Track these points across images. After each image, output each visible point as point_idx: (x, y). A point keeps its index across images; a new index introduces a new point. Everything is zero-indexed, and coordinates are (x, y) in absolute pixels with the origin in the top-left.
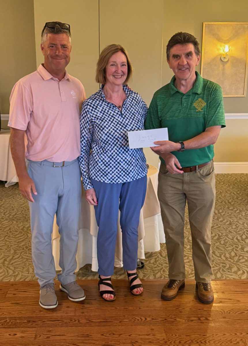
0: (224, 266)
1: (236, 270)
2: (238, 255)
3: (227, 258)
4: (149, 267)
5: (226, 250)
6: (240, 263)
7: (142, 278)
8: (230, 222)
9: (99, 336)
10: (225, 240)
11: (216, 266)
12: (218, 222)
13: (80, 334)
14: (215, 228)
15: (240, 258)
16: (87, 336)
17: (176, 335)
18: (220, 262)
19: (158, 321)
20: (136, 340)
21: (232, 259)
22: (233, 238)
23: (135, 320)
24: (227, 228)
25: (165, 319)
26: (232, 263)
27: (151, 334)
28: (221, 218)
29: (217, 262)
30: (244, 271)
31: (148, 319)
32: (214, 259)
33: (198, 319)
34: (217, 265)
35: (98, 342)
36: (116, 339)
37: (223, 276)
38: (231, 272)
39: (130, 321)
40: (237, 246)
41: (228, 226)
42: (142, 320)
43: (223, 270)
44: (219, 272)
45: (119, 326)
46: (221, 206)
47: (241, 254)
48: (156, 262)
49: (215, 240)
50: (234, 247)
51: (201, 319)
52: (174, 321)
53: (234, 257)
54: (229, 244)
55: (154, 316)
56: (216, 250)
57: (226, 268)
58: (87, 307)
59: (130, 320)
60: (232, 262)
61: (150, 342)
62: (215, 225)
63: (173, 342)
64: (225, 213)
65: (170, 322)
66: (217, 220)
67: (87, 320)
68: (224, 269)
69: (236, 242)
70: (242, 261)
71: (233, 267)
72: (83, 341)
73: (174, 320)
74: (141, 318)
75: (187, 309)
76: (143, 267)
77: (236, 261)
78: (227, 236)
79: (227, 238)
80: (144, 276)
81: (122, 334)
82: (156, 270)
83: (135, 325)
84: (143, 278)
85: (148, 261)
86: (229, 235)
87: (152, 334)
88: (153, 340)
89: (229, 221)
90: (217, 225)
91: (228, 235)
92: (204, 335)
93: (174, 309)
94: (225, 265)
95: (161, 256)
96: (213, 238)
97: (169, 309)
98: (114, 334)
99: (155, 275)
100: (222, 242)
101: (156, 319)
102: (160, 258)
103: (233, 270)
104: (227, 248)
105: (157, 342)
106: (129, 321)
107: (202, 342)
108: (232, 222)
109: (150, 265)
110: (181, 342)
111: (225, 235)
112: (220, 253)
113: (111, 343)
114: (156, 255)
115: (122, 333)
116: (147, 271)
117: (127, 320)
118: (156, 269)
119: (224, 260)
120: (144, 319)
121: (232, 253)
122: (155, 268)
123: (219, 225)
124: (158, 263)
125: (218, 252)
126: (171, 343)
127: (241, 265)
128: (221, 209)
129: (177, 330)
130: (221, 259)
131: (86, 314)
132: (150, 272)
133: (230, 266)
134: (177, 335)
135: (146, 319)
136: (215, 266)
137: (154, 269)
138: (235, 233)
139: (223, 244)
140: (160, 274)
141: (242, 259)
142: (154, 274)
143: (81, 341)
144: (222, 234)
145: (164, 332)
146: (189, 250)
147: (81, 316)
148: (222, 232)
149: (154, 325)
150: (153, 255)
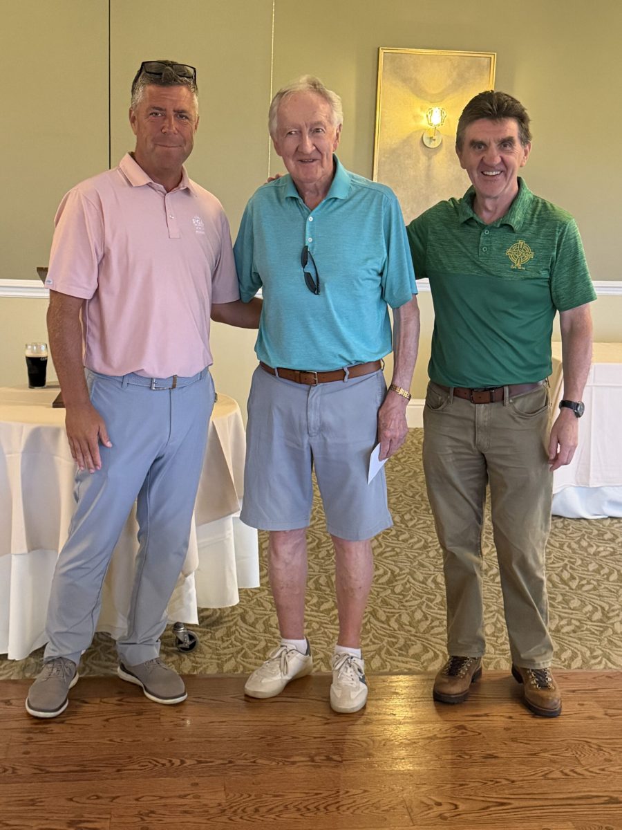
0: (393, 643)
1: (417, 651)
2: (430, 618)
3: (401, 626)
4: (209, 647)
5: (403, 606)
6: (432, 635)
7: (189, 672)
8: (425, 541)
9: (63, 802)
10: (406, 584)
11: (374, 643)
12: (396, 542)
13: (13, 799)
14: (386, 558)
15: (433, 624)
16: (31, 803)
17: (250, 796)
18: (384, 634)
19: (211, 766)
20: (152, 809)
21: (414, 627)
22: (426, 579)
23: (156, 765)
24: (415, 557)
25: (230, 762)
26: (411, 635)
27: (189, 795)
28: (405, 533)
29: (377, 635)
30: (438, 652)
31: (188, 762)
32: (371, 627)
33: (308, 759)
34: (376, 641)
35: (58, 815)
36: (104, 807)
37: (386, 665)
38: (407, 656)
39: (143, 768)
40: (432, 597)
41: (417, 553)
42: (173, 764)
43: (388, 652)
44: (377, 656)
45: (115, 779)
46: (410, 506)
47: (438, 616)
48: (228, 635)
49: (382, 584)
50: (424, 599)
51: (317, 758)
52: (250, 764)
53: (419, 622)
54: (413, 594)
55: (203, 756)
56: (379, 607)
57: (397, 646)
58: (37, 740)
59: (142, 766)
60: (413, 633)
61: (185, 812)
62: (389, 549)
63: (239, 811)
64: (418, 521)
65: (241, 767)
66: (394, 538)
67: (35, 768)
68: (391, 649)
69: (432, 589)
70: (436, 632)
71: (413, 645)
72: (21, 815)
73: (251, 762)
74: (170, 761)
75: (286, 738)
76: (192, 646)
77: (422, 630)
78: (412, 574)
79: (411, 580)
80: (194, 668)
81: (118, 797)
82: (225, 654)
83: (154, 777)
84: (192, 673)
85: (210, 634)
86: (418, 573)
87: (192, 795)
88: (193, 807)
89: (423, 540)
90: (393, 550)
91: (415, 572)
92: (317, 794)
93: (255, 738)
94: (394, 640)
95: (244, 620)
96: (377, 580)
97: (240, 739)
98: (98, 797)
99: (220, 666)
100: (398, 589)
101: (207, 762)
102: (241, 627)
103: (411, 652)
104: (407, 601)
105: (200, 812)
106: (139, 768)
107: (308, 809)
108: (431, 542)
109: (212, 641)
110: (261, 809)
111: (408, 574)
112: (389, 612)
113: (89, 816)
114: (230, 618)
115: (119, 795)
116: (203, 656)
117: (136, 767)
118: (226, 651)
119: (395, 630)
120: (177, 762)
121: (416, 614)
122: (224, 648)
123: (398, 550)
124: (233, 637)
125: (384, 611)
126: (235, 811)
127: (433, 639)
128: (409, 512)
129: (253, 784)
130: (388, 627)
131: (34, 755)
132: (211, 658)
133: (406, 642)
134: (253, 794)
135: (182, 762)
136: (370, 643)
137: (221, 652)
138: (432, 568)
139: (399, 594)
140: (235, 663)
141: (436, 626)
142: (220, 662)
143: (13, 814)
144: (401, 569)
145: (223, 789)
146: (314, 608)
147: (21, 760)
148: (400, 566)
149: (201, 775)
150: (224, 620)
